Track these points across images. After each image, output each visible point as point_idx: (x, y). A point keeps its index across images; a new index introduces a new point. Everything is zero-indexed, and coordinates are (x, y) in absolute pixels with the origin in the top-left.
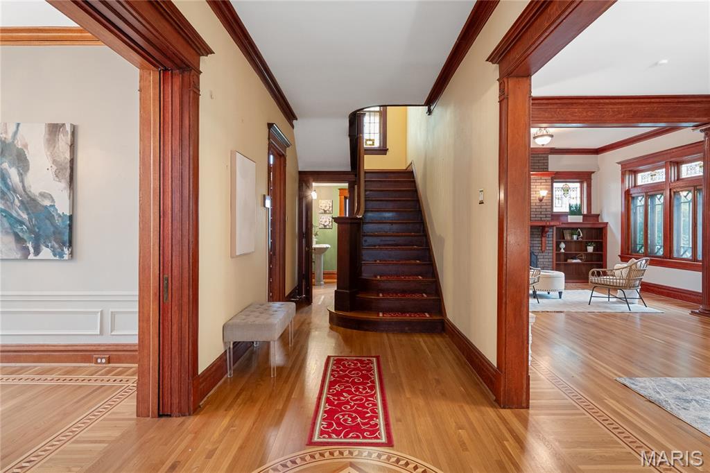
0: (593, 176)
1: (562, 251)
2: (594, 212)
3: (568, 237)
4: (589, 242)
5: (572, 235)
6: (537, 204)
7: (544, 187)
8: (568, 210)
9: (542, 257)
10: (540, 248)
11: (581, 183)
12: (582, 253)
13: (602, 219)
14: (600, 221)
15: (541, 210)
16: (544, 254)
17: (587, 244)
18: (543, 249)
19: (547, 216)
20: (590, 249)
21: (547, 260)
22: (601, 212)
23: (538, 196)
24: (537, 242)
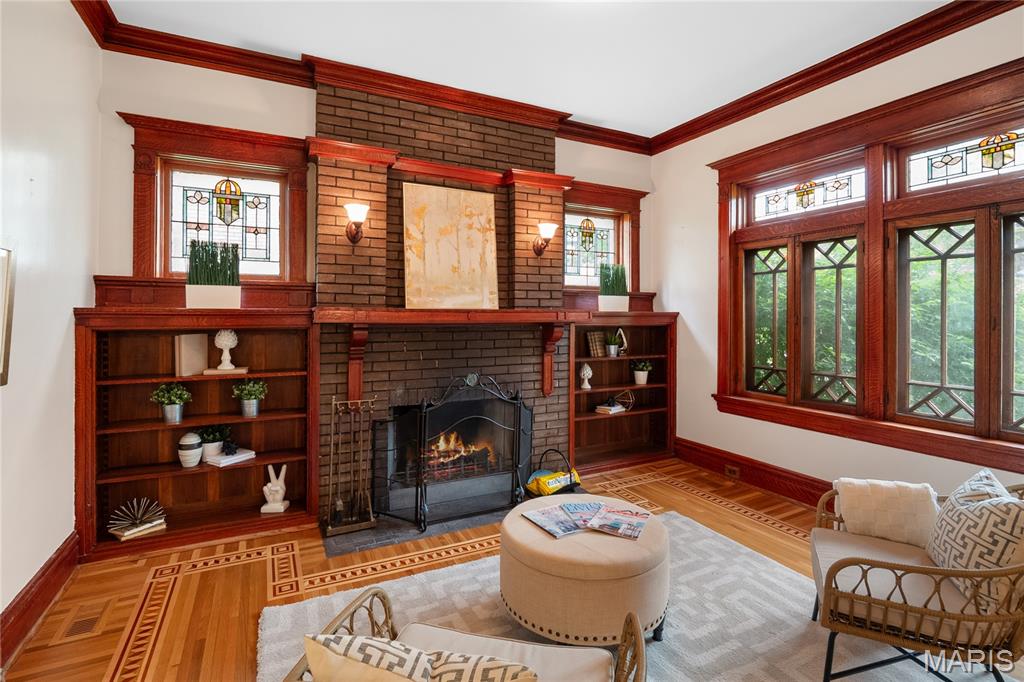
0: (643, 203)
1: (587, 386)
2: (644, 288)
3: (597, 350)
4: (640, 361)
5: (606, 343)
6: (531, 262)
7: (548, 215)
8: (595, 282)
9: (543, 409)
10: (537, 386)
11: (618, 218)
12: (627, 389)
13: (661, 304)
14: (656, 309)
15: (538, 279)
16: (548, 401)
17: (634, 366)
18: (547, 387)
19: (555, 295)
20: (642, 377)
21: (556, 416)
22: (660, 286)
23: (531, 238)
24: (530, 368)
